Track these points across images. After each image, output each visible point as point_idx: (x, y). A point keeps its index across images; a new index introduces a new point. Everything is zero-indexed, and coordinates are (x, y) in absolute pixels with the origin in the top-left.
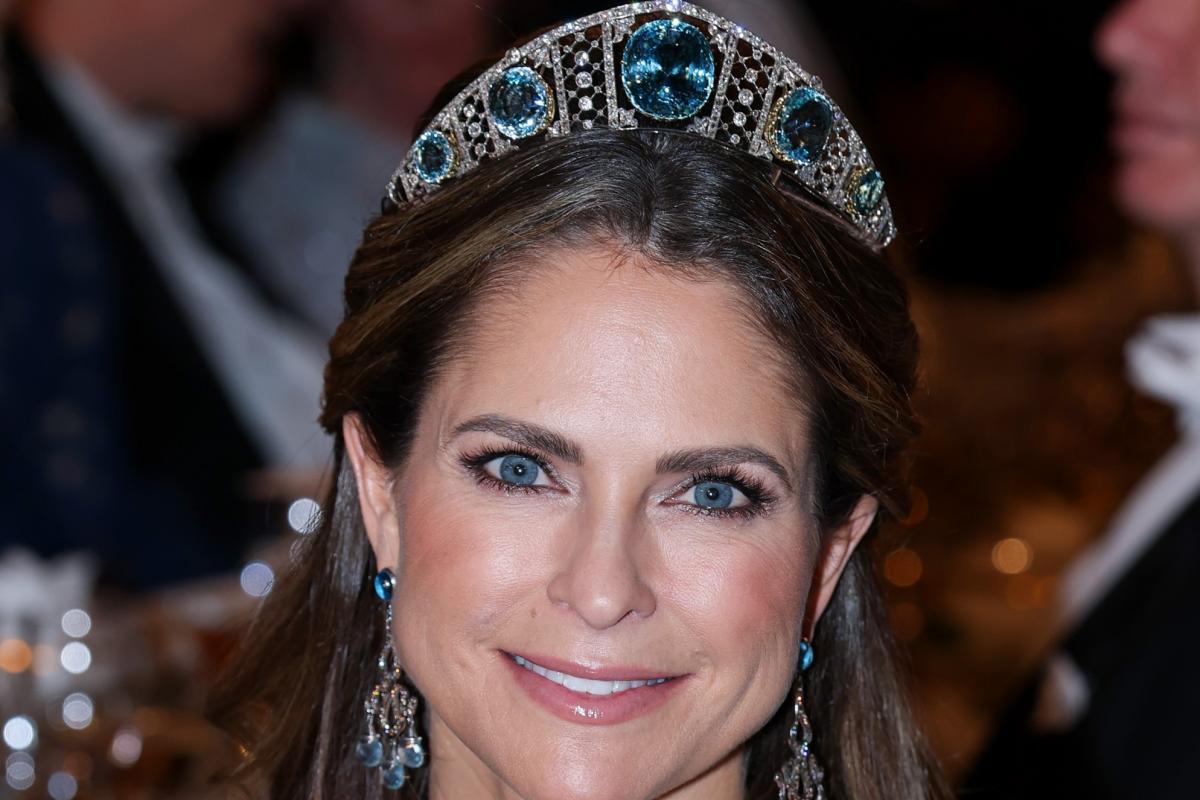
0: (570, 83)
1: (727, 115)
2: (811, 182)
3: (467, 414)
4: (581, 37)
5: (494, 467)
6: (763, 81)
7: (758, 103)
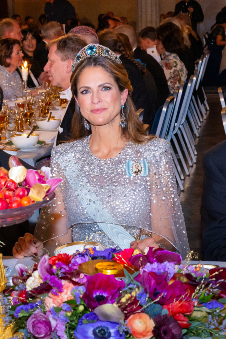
0: (83, 55)
1: (99, 53)
2: (110, 58)
3: (80, 88)
4: (83, 50)
5: (84, 92)
6: (102, 49)
7: (102, 51)
